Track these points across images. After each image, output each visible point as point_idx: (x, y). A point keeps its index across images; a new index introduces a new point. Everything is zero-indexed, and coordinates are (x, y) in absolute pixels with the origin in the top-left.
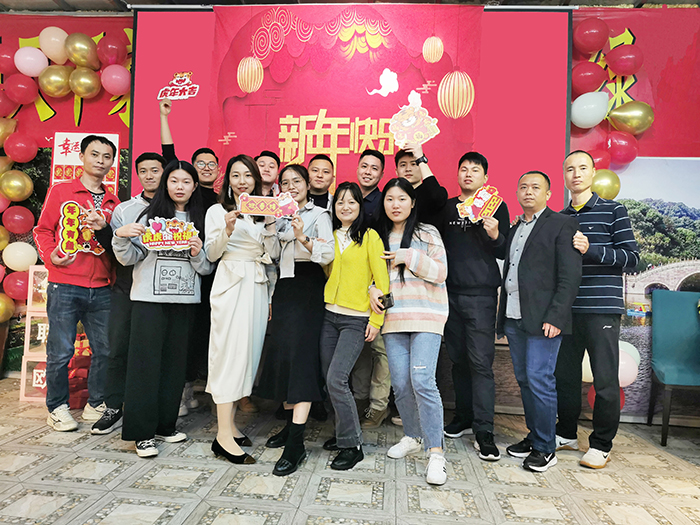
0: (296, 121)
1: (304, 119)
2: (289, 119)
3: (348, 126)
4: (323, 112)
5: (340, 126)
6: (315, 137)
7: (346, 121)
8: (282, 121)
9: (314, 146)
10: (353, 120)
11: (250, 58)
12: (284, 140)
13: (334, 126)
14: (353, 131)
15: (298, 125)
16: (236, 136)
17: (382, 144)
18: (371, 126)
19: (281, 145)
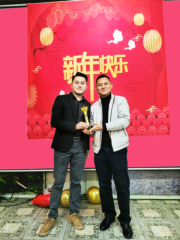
0: (71, 59)
1: (76, 57)
2: (68, 58)
3: (98, 60)
4: (85, 53)
5: (94, 60)
6: (82, 66)
7: (97, 57)
8: (64, 59)
9: (82, 70)
10: (100, 57)
11: (46, 28)
12: (65, 69)
13: (91, 60)
14: (101, 63)
15: (73, 61)
16: (41, 68)
17: (116, 68)
18: (110, 59)
19: (64, 71)
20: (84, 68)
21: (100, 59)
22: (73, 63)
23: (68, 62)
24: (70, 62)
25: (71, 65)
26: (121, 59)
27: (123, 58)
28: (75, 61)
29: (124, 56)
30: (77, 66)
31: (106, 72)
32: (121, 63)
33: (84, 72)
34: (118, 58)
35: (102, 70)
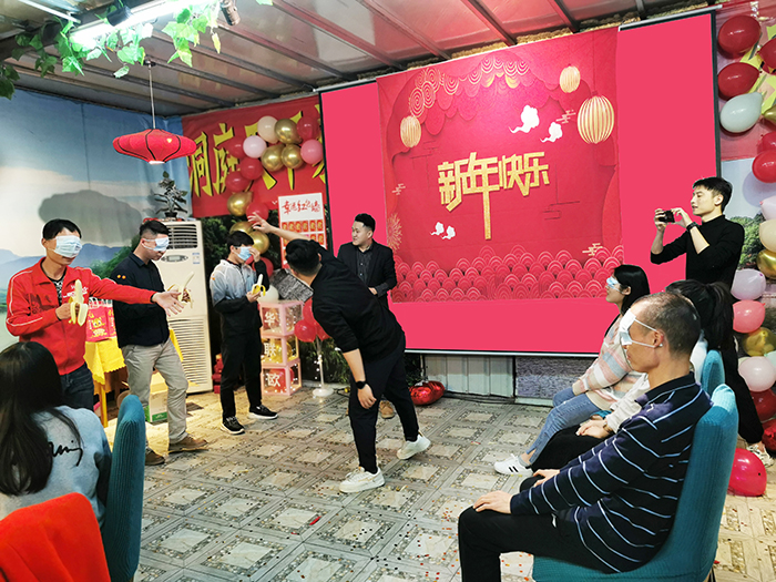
0: (451, 166)
1: (458, 163)
2: (446, 166)
3: (496, 165)
4: (473, 155)
5: (489, 166)
6: (468, 178)
7: (494, 160)
8: (440, 168)
9: (469, 187)
10: (500, 159)
11: (409, 117)
12: (443, 185)
13: (484, 166)
14: (501, 169)
15: (454, 170)
16: (405, 187)
17: (528, 176)
18: (517, 162)
19: (441, 189)
20: (473, 183)
21: (500, 162)
22: (454, 174)
23: (446, 172)
24: (450, 173)
25: (451, 178)
26: (536, 161)
27: (539, 158)
28: (458, 170)
29: (542, 154)
30: (461, 179)
31: (511, 186)
32: (536, 168)
33: (474, 189)
34: (531, 159)
35: (503, 183)
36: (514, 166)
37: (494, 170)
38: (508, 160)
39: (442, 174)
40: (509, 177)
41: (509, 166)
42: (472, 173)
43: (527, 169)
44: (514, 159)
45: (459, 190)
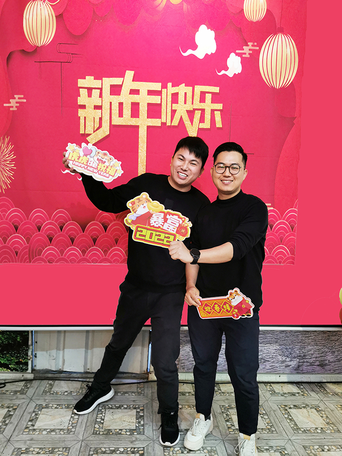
0: (97, 83)
1: (108, 82)
2: (89, 81)
3: (158, 93)
4: (130, 74)
5: (150, 93)
6: (121, 105)
7: (157, 86)
8: (81, 83)
9: (121, 115)
10: (164, 86)
12: (84, 107)
13: (144, 92)
14: (165, 100)
15: (101, 89)
16: (25, 101)
17: (198, 115)
18: (186, 93)
19: (81, 113)
20: (127, 111)
21: (164, 91)
22: (101, 96)
23: (90, 90)
24: (96, 93)
25: (95, 99)
26: (208, 97)
27: (213, 94)
28: (106, 90)
29: (216, 90)
30: (111, 103)
31: (176, 122)
32: (208, 105)
33: (127, 120)
34: (203, 94)
35: (166, 117)
36: (181, 98)
37: (155, 99)
38: (175, 90)
39: (83, 93)
40: (174, 112)
41: (175, 98)
42: (126, 98)
43: (197, 105)
44: (182, 89)
45: (106, 119)
